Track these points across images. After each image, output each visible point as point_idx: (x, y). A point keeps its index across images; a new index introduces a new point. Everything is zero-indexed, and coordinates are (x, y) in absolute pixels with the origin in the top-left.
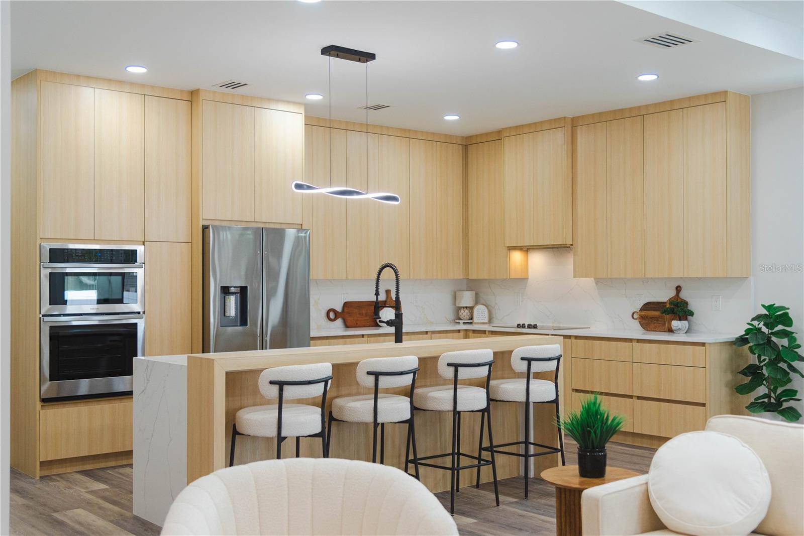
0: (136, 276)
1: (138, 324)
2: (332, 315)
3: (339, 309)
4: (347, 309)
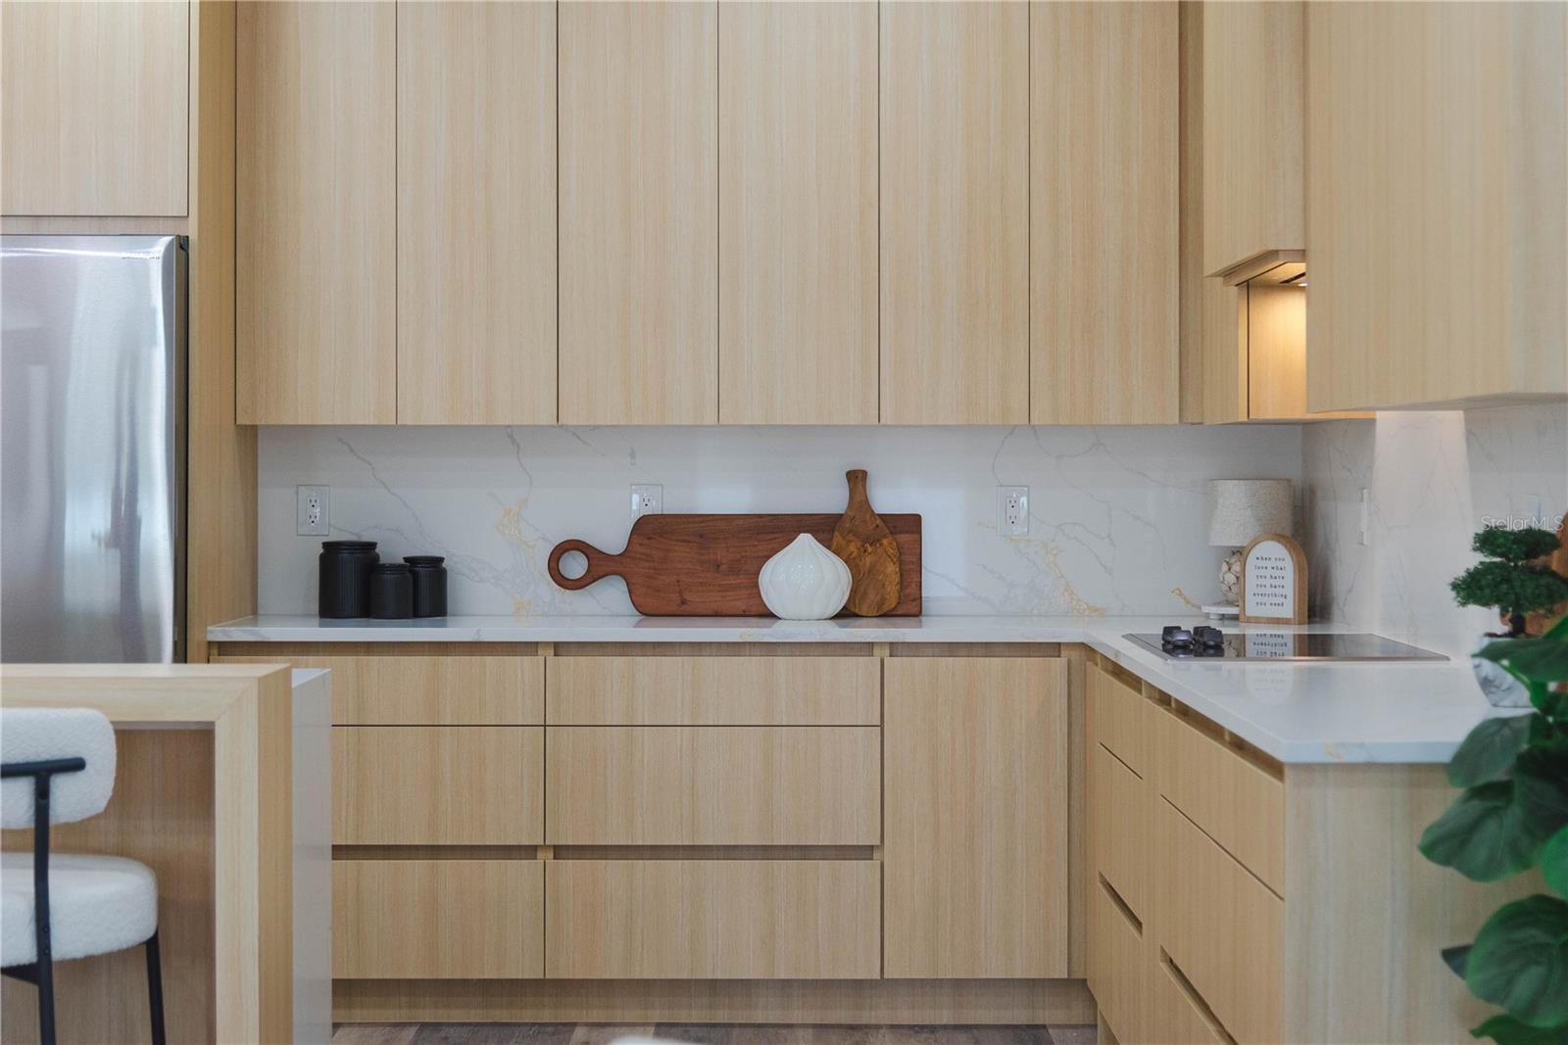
2: (575, 566)
4: (641, 544)
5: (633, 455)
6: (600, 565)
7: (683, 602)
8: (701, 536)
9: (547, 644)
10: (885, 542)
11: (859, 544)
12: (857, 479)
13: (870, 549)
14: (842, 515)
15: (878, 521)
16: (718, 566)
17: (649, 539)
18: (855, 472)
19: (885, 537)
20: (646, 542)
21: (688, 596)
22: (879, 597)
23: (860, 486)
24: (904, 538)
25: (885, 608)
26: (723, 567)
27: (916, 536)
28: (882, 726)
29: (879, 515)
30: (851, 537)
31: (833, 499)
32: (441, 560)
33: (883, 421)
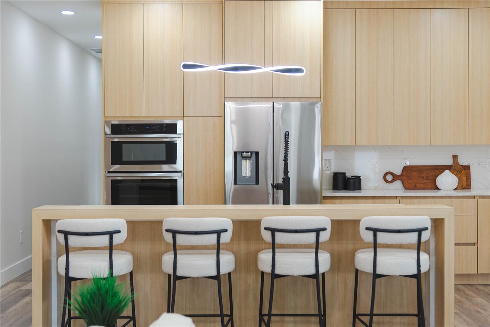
0: (177, 144)
1: (178, 181)
2: (389, 178)
3: (398, 172)
4: (405, 173)
5: (402, 152)
6: (395, 177)
7: (416, 186)
8: (419, 171)
9: (399, 197)
10: (463, 172)
11: (457, 172)
12: (455, 157)
13: (459, 173)
14: (452, 165)
15: (461, 167)
16: (424, 178)
17: (407, 171)
18: (455, 155)
19: (462, 170)
20: (407, 172)
21: (416, 185)
22: (462, 185)
23: (456, 159)
24: (467, 171)
25: (464, 187)
26: (425, 178)
27: (469, 170)
28: (478, 215)
29: (461, 165)
30: (455, 171)
31: (449, 162)
32: (360, 177)
33: (469, 144)
